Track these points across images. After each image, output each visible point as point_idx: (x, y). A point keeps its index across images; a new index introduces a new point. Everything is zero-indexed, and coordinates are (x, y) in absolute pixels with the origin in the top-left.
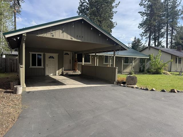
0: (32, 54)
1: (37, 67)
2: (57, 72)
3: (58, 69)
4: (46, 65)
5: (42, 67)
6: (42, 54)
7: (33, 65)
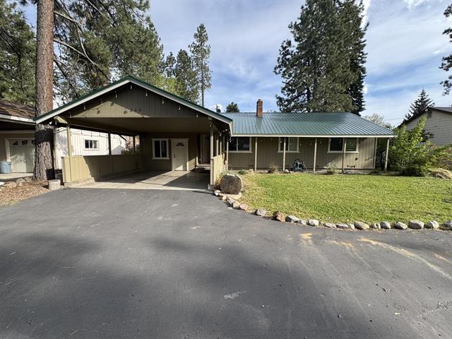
0: (155, 142)
1: (161, 158)
2: (188, 163)
3: (189, 160)
4: (173, 156)
5: (168, 158)
6: (167, 140)
7: (156, 156)
